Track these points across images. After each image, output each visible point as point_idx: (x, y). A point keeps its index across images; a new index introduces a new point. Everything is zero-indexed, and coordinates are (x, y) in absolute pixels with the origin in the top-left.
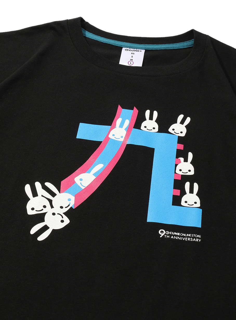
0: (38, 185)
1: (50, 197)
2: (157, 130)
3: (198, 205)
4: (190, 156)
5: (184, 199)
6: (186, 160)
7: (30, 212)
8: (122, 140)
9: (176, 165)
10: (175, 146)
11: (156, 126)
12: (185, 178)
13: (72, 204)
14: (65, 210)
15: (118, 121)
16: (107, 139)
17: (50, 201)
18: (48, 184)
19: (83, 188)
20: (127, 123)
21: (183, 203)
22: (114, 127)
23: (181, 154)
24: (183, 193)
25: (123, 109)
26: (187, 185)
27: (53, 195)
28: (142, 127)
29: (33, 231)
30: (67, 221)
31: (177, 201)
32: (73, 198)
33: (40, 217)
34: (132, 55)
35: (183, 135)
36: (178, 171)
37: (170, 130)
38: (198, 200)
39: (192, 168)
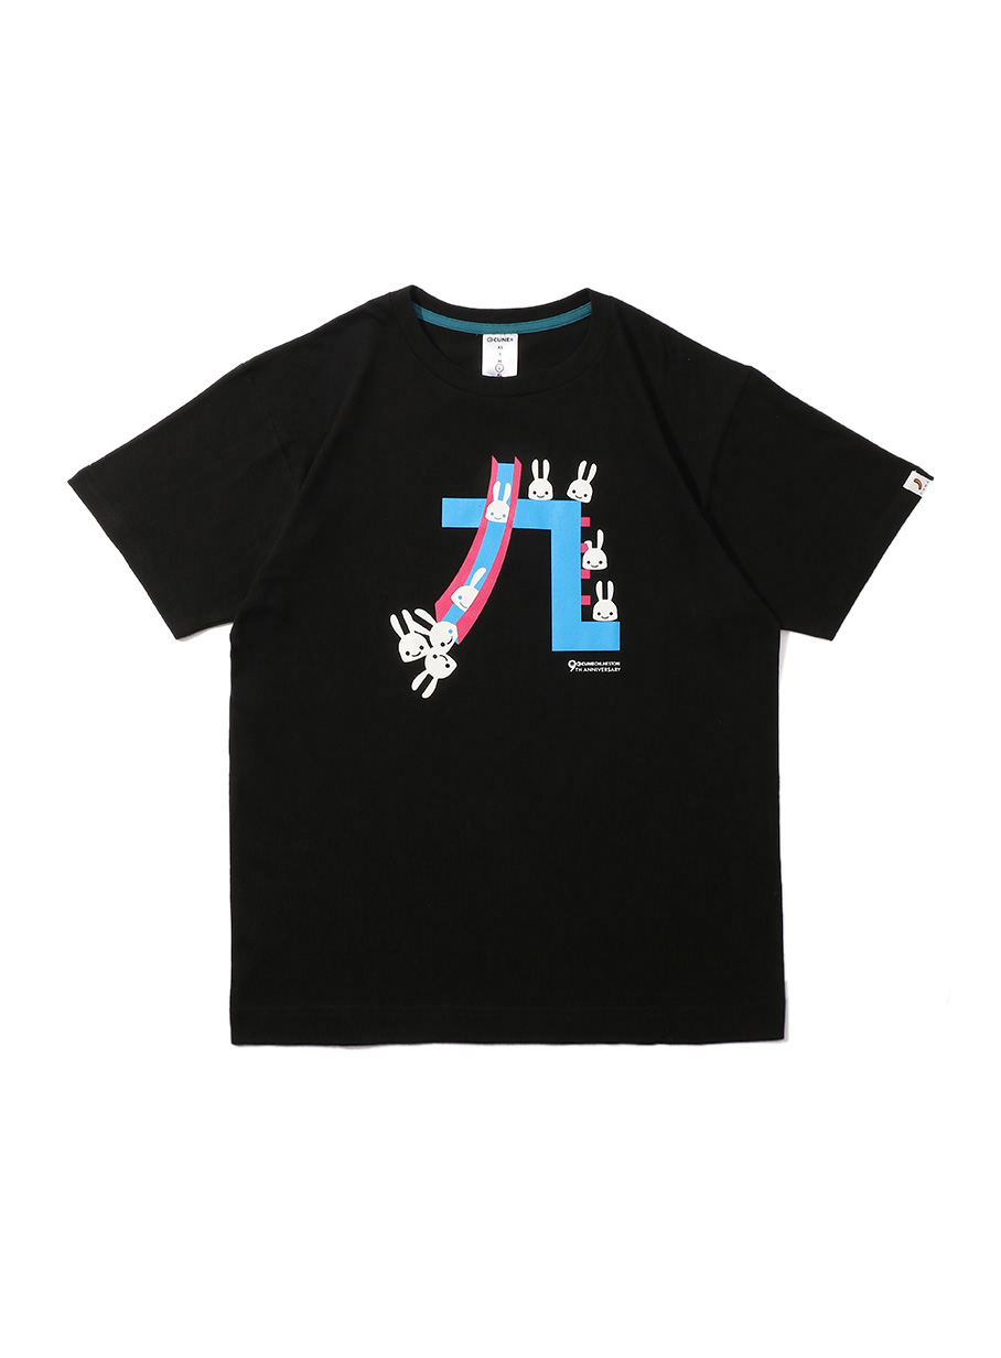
0: (406, 613)
1: (425, 631)
2: (551, 495)
3: (615, 616)
4: (600, 534)
5: (596, 609)
6: (595, 546)
7: (406, 659)
8: (505, 520)
9: (582, 555)
10: (578, 522)
11: (549, 488)
12: (596, 575)
13: (455, 637)
14: (448, 648)
15: (496, 488)
16: (485, 521)
17: (427, 638)
18: (420, 612)
19: (465, 610)
20: (508, 488)
21: (595, 616)
22: (491, 501)
23: (588, 534)
24: (595, 600)
25: (499, 464)
26: (599, 585)
27: (429, 627)
28: (531, 495)
29: (415, 685)
30: (453, 665)
31: (587, 614)
32: (454, 628)
33: (419, 665)
34: (500, 350)
35: (587, 500)
36: (585, 566)
37: (570, 493)
38: (614, 609)
39: (603, 558)
